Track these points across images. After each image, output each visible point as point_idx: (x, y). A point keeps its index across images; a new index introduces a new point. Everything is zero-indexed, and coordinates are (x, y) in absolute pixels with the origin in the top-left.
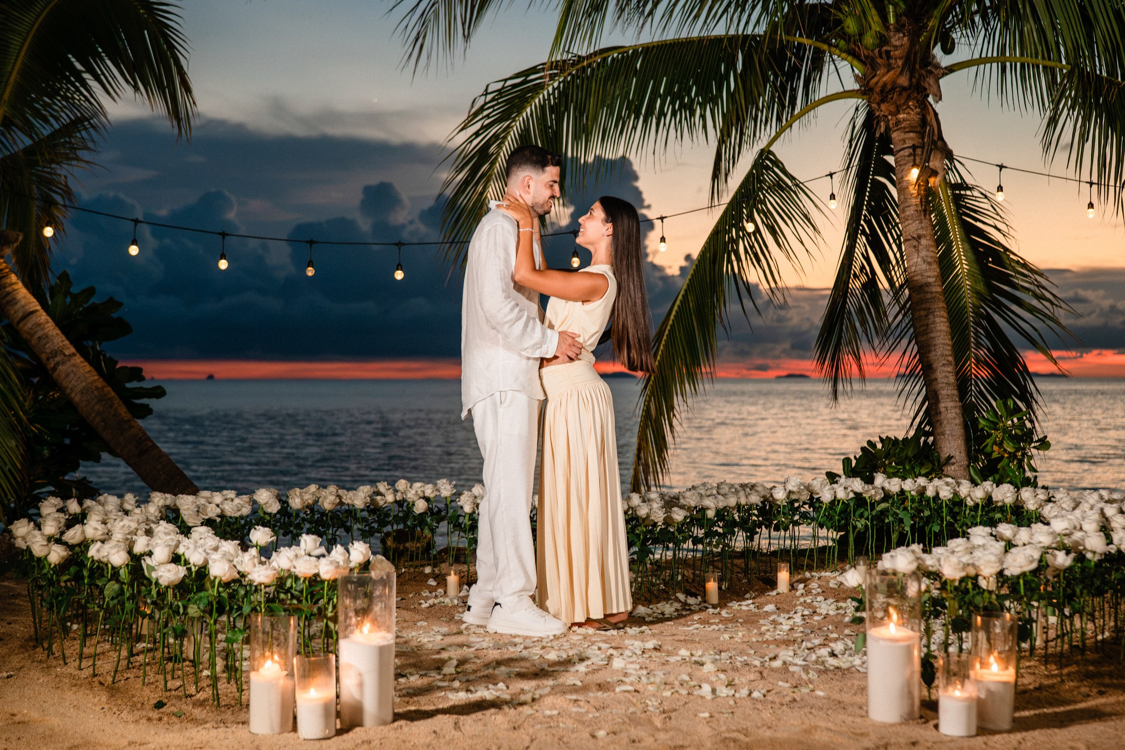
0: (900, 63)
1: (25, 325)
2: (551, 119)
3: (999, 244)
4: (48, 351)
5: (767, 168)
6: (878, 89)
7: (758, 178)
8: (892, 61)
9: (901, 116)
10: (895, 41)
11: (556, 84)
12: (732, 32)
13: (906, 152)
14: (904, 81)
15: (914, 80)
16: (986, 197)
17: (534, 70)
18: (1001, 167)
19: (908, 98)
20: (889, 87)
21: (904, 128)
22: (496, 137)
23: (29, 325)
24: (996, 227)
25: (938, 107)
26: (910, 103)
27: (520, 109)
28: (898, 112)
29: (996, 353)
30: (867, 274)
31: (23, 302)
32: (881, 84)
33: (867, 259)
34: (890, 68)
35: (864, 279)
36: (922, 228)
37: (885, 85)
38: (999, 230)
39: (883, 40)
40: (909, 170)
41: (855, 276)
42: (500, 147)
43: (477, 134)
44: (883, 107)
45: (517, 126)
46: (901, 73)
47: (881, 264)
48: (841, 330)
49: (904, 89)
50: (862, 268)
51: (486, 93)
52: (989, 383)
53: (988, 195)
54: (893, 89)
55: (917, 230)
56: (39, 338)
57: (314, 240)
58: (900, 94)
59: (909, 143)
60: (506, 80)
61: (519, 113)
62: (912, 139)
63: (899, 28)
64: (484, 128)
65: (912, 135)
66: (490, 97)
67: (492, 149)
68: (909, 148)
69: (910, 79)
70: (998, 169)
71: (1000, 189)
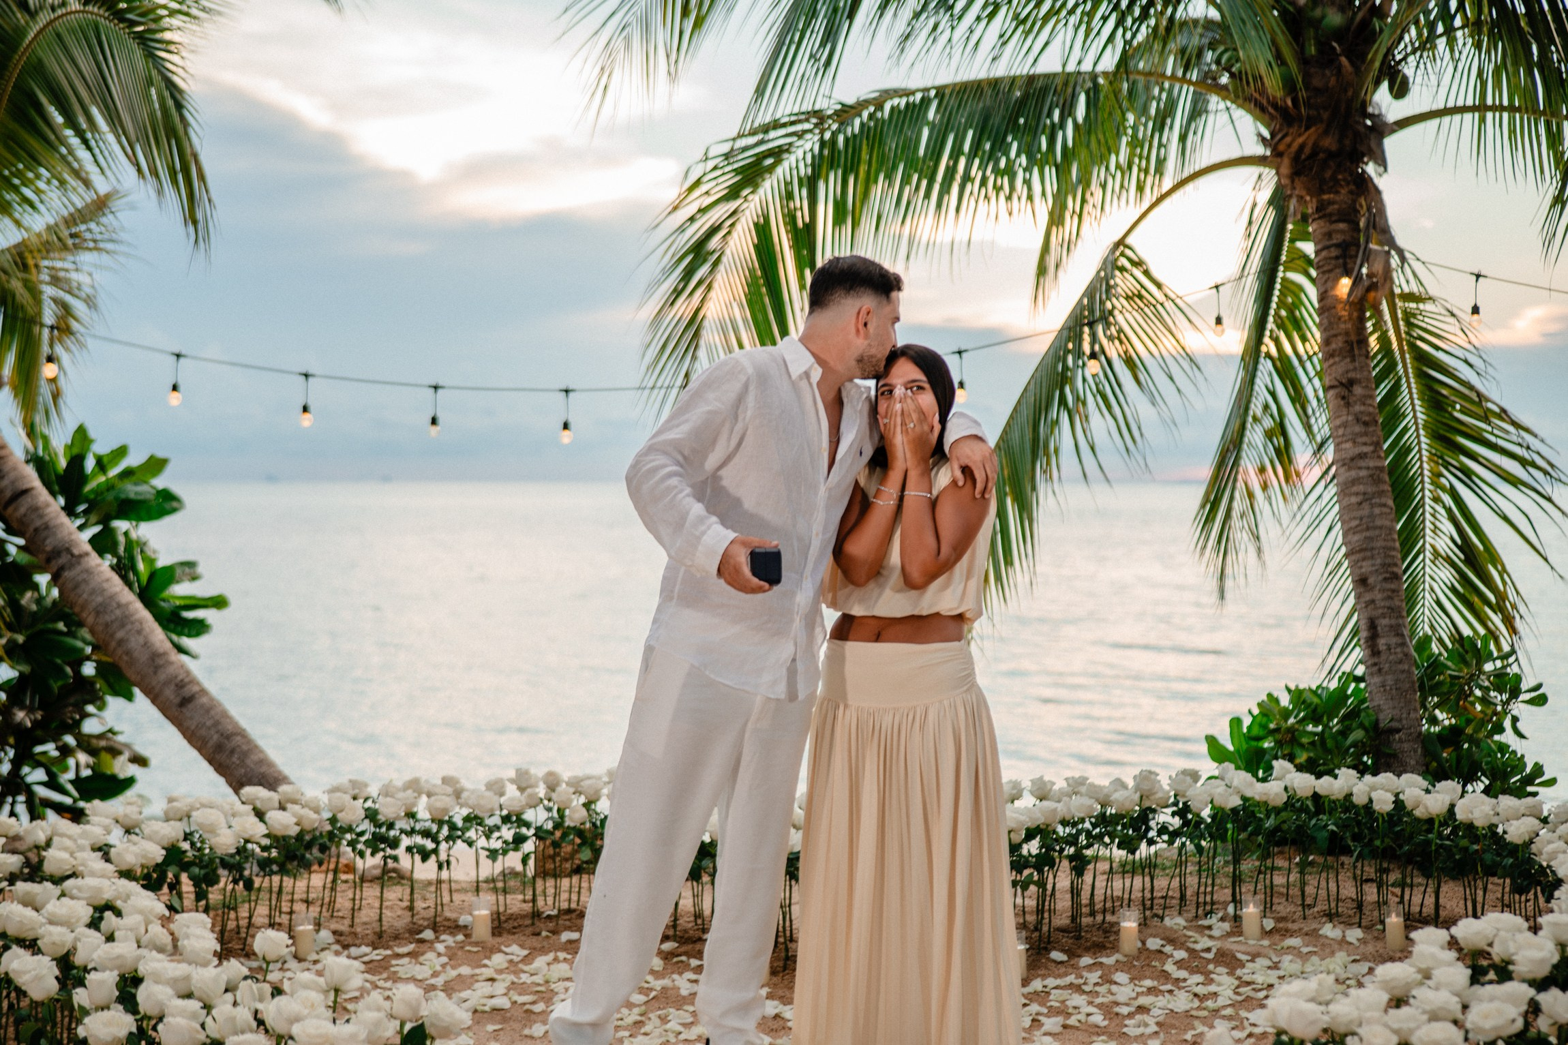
0: (1325, 114)
1: (16, 510)
2: (799, 197)
3: (1471, 387)
4: (48, 548)
5: (1122, 269)
6: (1292, 152)
7: (1107, 284)
11: (808, 146)
12: (1071, 68)
13: (1332, 253)
14: (1329, 142)
15: (1346, 141)
16: (1453, 315)
18: (1478, 276)
19: (1337, 169)
20: (1307, 150)
21: (1331, 215)
22: (720, 224)
23: (22, 510)
24: (1466, 361)
25: (1382, 183)
26: (1340, 177)
27: (755, 183)
28: (1321, 190)
29: (1465, 547)
30: (1272, 416)
31: (12, 475)
32: (1295, 146)
33: (1273, 394)
34: (1309, 122)
35: (1268, 423)
36: (1355, 369)
37: (1302, 147)
38: (1471, 366)
40: (1337, 280)
41: (1255, 419)
44: (1299, 183)
45: (751, 209)
46: (1326, 132)
47: (1293, 401)
48: (1232, 498)
49: (1331, 155)
50: (1266, 407)
51: (706, 158)
52: (1453, 589)
53: (1455, 311)
54: (1314, 154)
55: (1347, 372)
56: (36, 530)
57: (441, 383)
58: (1326, 161)
59: (1336, 239)
61: (754, 189)
62: (1342, 232)
64: (703, 211)
65: (1342, 226)
66: (711, 164)
67: (714, 243)
68: (1337, 246)
69: (1341, 140)
70: (1473, 279)
71: (1476, 311)
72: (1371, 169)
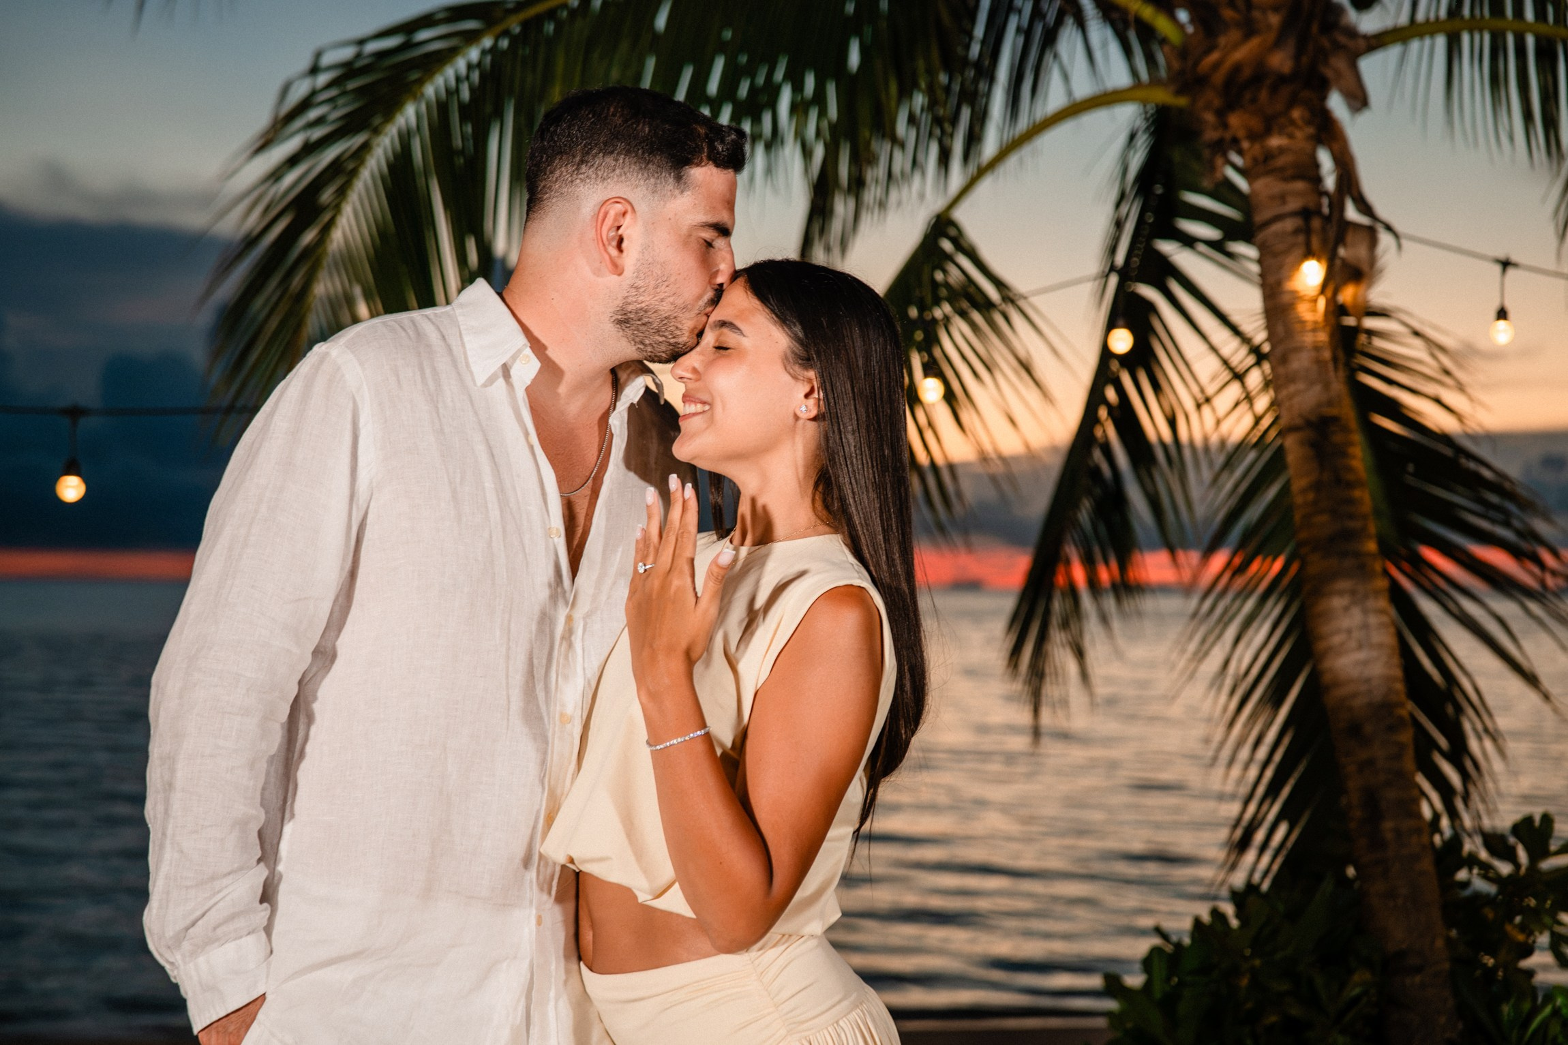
0: (1275, 19)
2: (460, 133)
5: (945, 256)
6: (1219, 78)
8: (1256, 14)
9: (1275, 142)
13: (1289, 224)
14: (1281, 61)
15: (1305, 60)
17: (426, 21)
18: (1506, 264)
19: (1292, 104)
20: (1247, 73)
21: (1282, 169)
22: (336, 168)
26: (1296, 113)
27: (391, 108)
28: (1268, 131)
34: (1249, 29)
37: (1237, 68)
40: (1297, 265)
42: (342, 193)
43: (292, 161)
44: (1235, 120)
45: (384, 145)
46: (1278, 44)
49: (1282, 79)
51: (314, 70)
54: (1257, 78)
58: (1274, 89)
59: (1293, 204)
60: (361, 42)
61: (389, 116)
62: (1301, 195)
64: (309, 149)
65: (1300, 185)
66: (322, 79)
67: (326, 196)
68: (1294, 214)
69: (1297, 57)
70: (1497, 269)
71: (1502, 314)
72: (1336, 103)
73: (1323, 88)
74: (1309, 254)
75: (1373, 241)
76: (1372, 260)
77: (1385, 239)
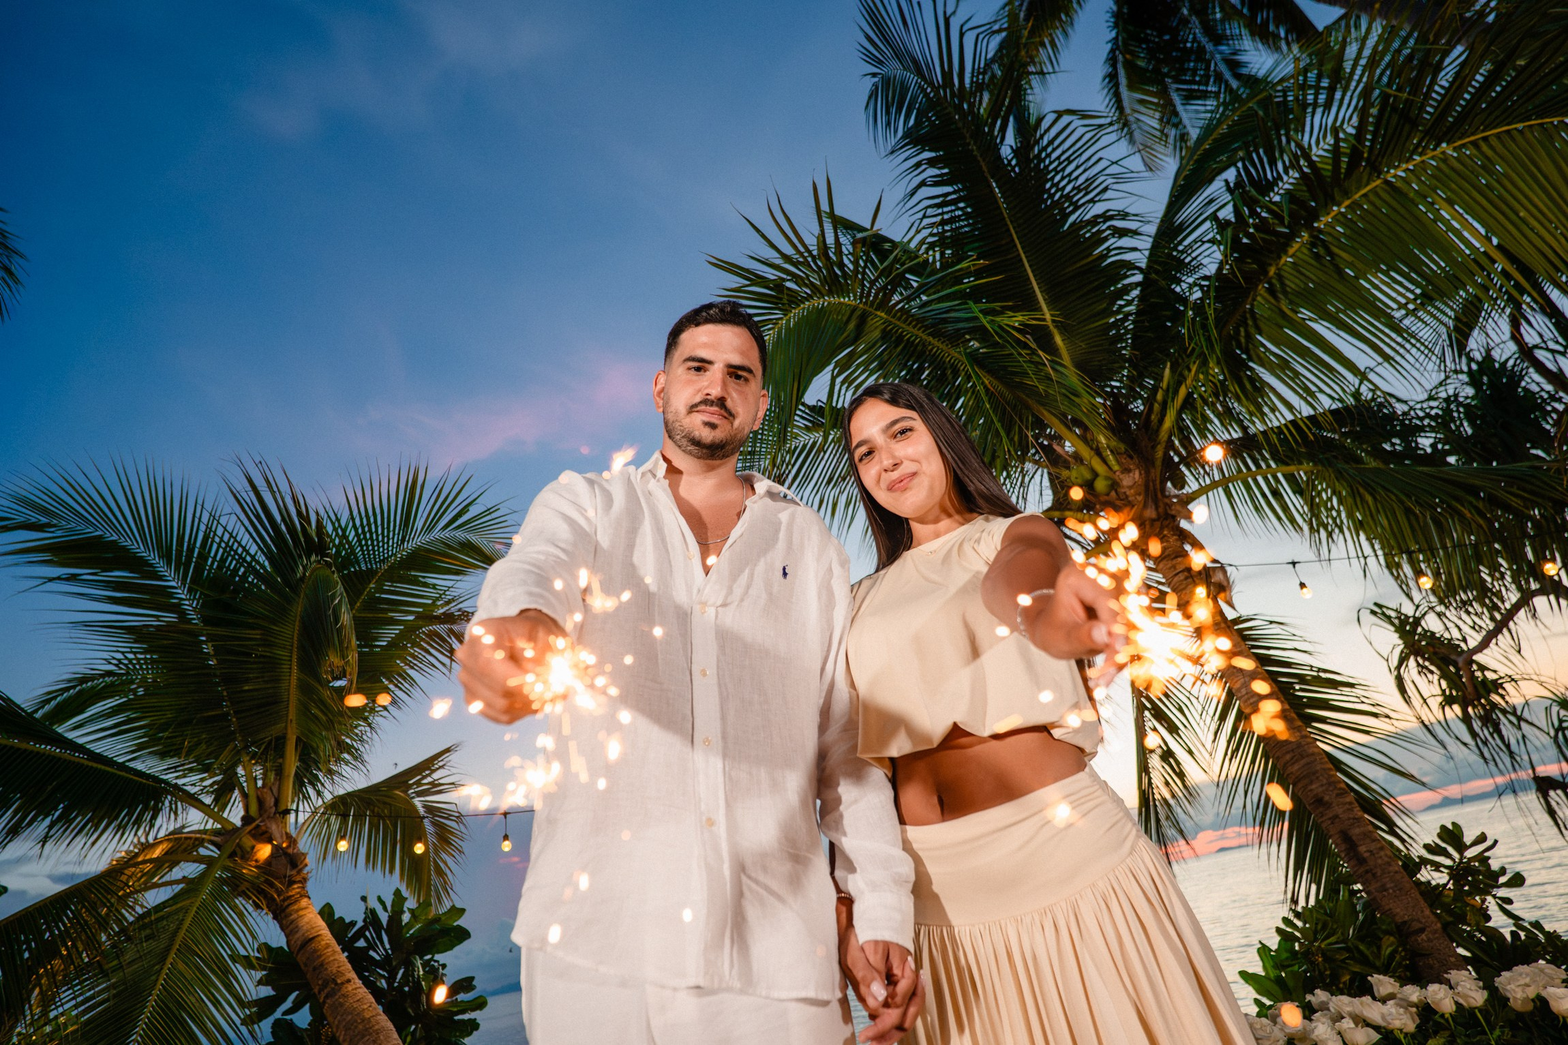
0: (1140, 498)
1: (303, 955)
4: (320, 982)
10: (1127, 481)
13: (1181, 578)
14: (1150, 514)
15: (1161, 510)
19: (1162, 527)
21: (1169, 555)
23: (307, 954)
26: (1166, 533)
31: (305, 928)
39: (1114, 485)
46: (1145, 506)
49: (1153, 521)
56: (314, 968)
58: (1152, 525)
59: (1181, 568)
62: (1182, 563)
63: (1127, 470)
65: (1180, 559)
69: (1157, 509)
70: (1291, 566)
71: (1302, 585)
72: (1184, 524)
73: (1174, 517)
74: (1195, 585)
75: (1225, 572)
76: (1228, 580)
77: (1229, 569)
